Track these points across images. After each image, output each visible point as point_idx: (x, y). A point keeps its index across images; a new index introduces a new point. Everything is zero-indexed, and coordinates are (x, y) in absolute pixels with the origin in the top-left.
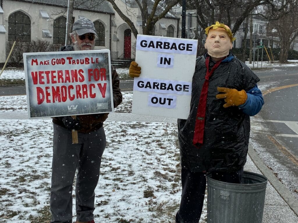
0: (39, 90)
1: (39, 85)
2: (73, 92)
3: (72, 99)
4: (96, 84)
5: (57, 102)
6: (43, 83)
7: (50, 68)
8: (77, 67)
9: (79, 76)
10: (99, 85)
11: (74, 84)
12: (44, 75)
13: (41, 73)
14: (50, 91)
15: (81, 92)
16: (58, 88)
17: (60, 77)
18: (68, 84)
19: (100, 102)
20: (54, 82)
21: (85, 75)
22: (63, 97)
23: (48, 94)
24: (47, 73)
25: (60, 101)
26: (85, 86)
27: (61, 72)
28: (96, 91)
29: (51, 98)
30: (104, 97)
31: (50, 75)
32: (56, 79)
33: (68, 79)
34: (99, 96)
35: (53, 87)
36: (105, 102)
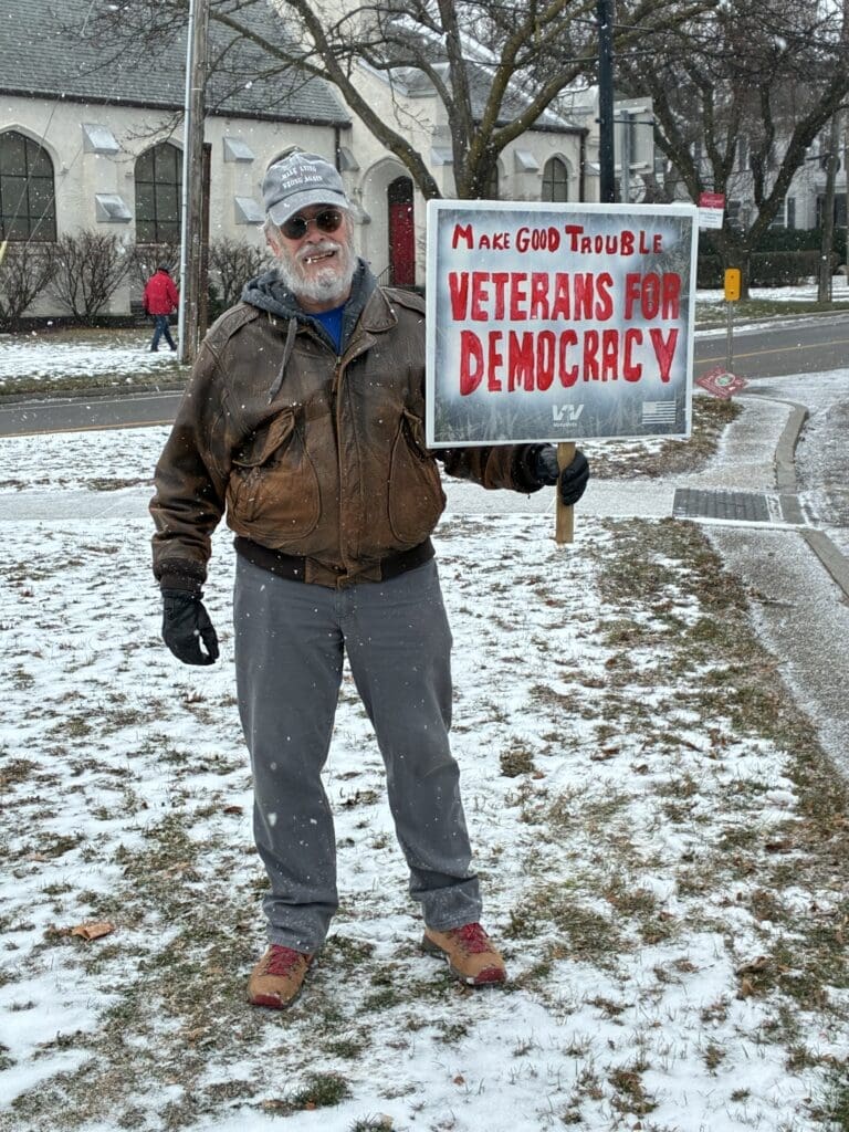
0: (470, 344)
1: (469, 324)
2: (574, 355)
3: (569, 381)
4: (645, 329)
5: (519, 389)
6: (481, 316)
7: (509, 262)
8: (593, 264)
9: (597, 298)
10: (656, 333)
11: (581, 327)
12: (489, 287)
13: (480, 277)
14: (503, 348)
15: (599, 357)
16: (528, 336)
17: (539, 297)
18: (561, 325)
19: (652, 399)
20: (518, 316)
21: (616, 293)
22: (541, 374)
23: (496, 360)
24: (500, 279)
25: (529, 388)
26: (611, 336)
27: (541, 278)
28: (643, 355)
29: (502, 373)
30: (665, 378)
31: (508, 287)
32: (525, 306)
33: (562, 305)
34: (651, 373)
35: (512, 334)
36: (669, 397)
